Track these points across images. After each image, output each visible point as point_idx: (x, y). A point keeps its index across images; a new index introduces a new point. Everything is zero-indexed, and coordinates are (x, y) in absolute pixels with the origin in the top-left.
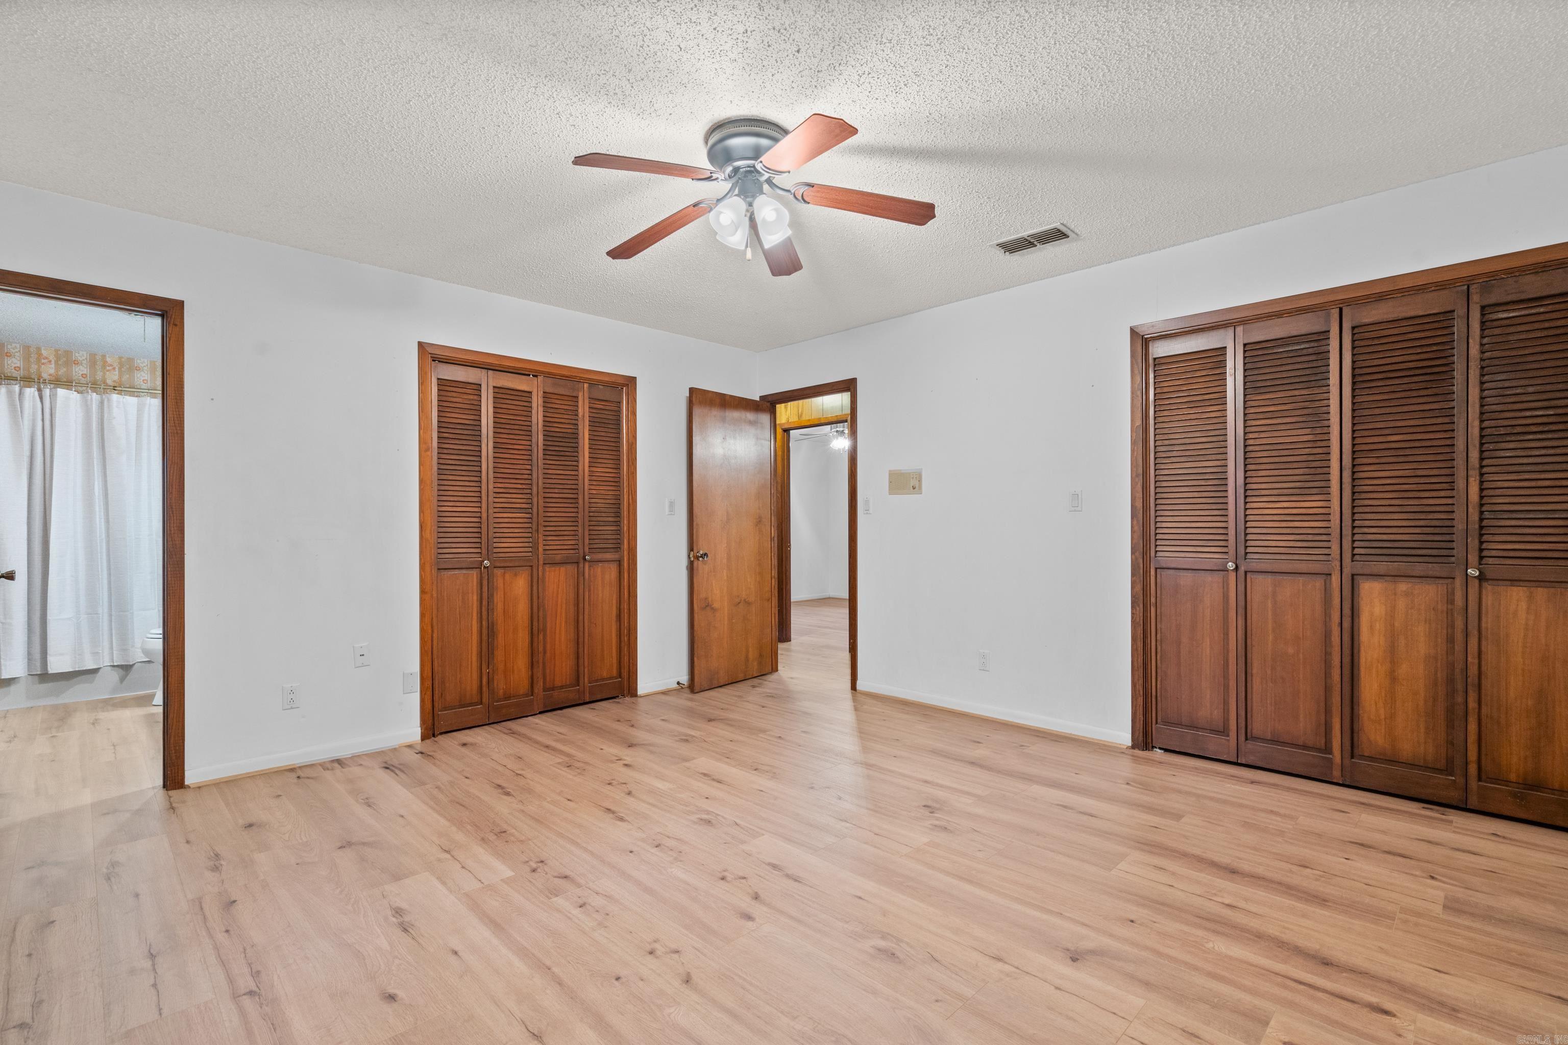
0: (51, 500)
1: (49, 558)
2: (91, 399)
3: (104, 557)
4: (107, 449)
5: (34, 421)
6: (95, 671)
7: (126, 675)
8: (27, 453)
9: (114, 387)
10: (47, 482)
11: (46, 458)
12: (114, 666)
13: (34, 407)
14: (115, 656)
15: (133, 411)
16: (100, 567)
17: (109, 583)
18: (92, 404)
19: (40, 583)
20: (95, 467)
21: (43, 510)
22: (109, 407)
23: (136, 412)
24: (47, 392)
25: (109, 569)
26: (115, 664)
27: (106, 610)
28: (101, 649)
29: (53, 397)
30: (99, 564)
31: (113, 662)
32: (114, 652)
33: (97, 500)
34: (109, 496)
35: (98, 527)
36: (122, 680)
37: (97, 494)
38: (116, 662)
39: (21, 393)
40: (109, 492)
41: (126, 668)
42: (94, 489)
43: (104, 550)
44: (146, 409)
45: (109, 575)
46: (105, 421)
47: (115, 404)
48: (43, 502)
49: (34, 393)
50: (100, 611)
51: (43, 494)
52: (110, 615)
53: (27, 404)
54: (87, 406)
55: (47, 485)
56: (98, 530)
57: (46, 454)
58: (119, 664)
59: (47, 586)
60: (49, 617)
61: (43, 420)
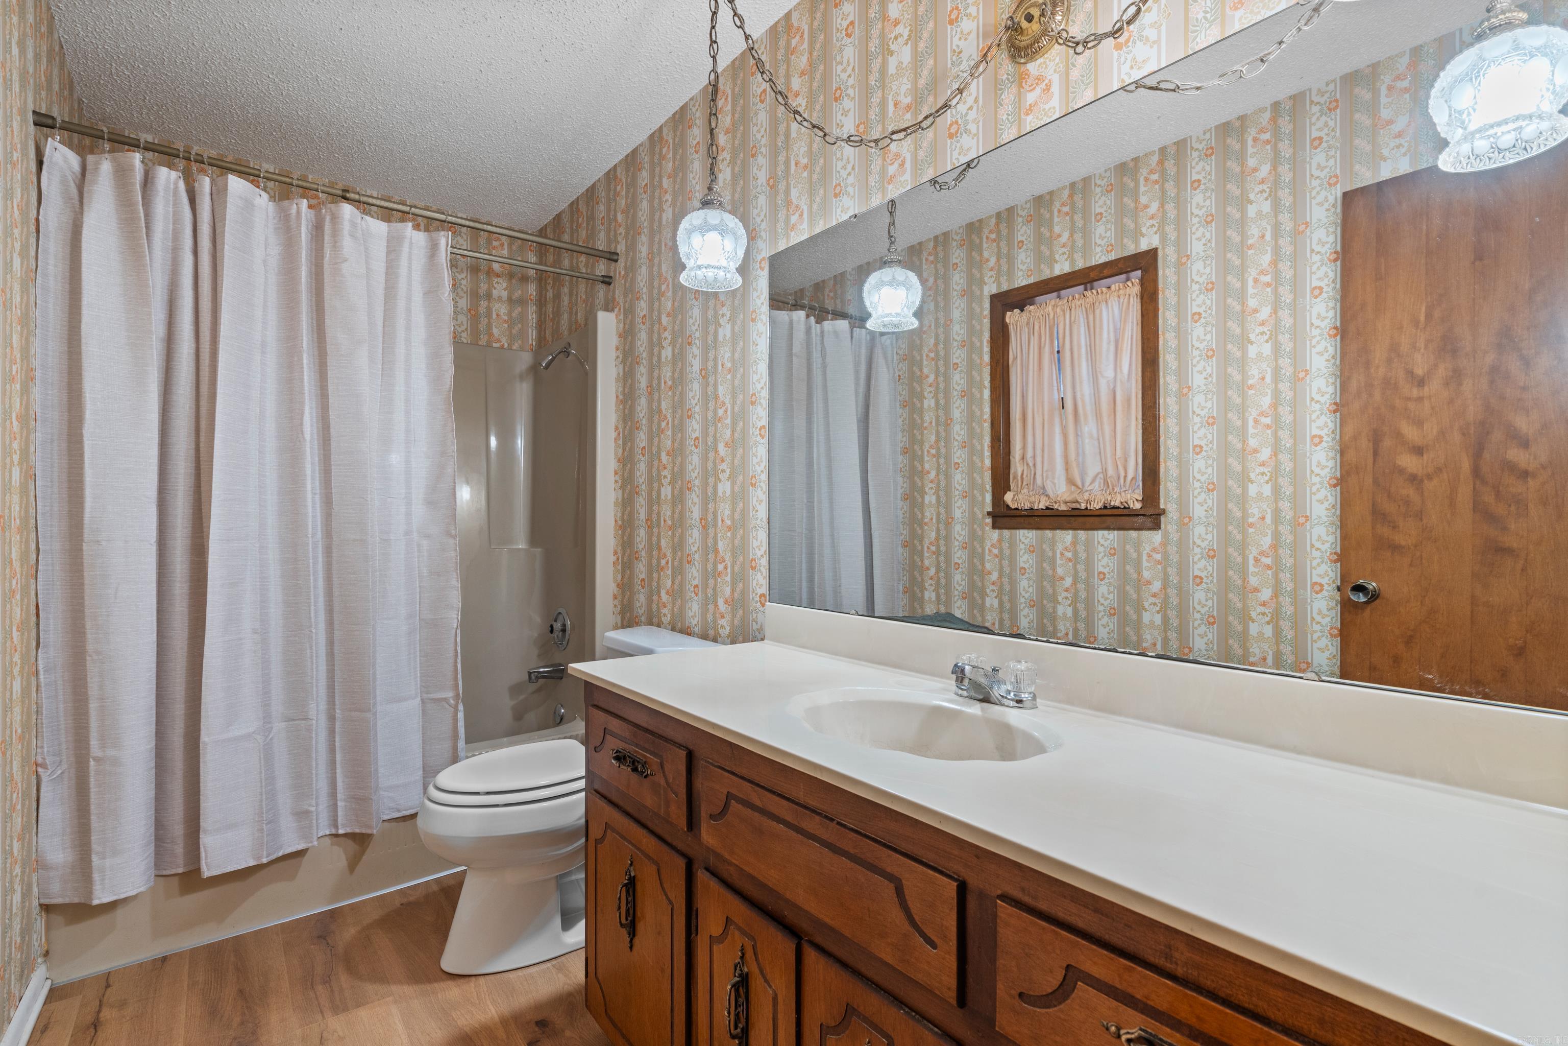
0: (211, 447)
1: (206, 587)
2: (299, 212)
3: (321, 583)
4: (329, 333)
5: (175, 250)
6: (299, 854)
7: (363, 852)
8: (158, 329)
9: (344, 191)
10: (204, 403)
11: (201, 342)
12: (336, 836)
13: (177, 220)
14: (340, 813)
15: (379, 250)
16: (312, 608)
17: (331, 643)
18: (299, 226)
19: (186, 647)
20: (305, 373)
21: (192, 471)
22: (336, 233)
23: (384, 254)
24: (205, 184)
25: (330, 611)
26: (341, 832)
27: (323, 706)
28: (314, 802)
29: (219, 195)
30: (312, 600)
31: (336, 827)
32: (340, 804)
33: (308, 450)
34: (333, 444)
35: (310, 514)
36: (353, 864)
37: (308, 436)
38: (344, 826)
39: (148, 181)
40: (333, 432)
41: (361, 840)
42: (302, 424)
43: (320, 566)
44: (405, 249)
45: (330, 623)
46: (326, 266)
47: (346, 227)
48: (192, 452)
49: (176, 184)
50: (312, 714)
51: (193, 435)
52: (332, 718)
53: (161, 208)
54: (288, 229)
55: (204, 410)
56: (310, 519)
57: (201, 335)
58: (349, 830)
59: (201, 655)
60: (205, 738)
61: (195, 252)
